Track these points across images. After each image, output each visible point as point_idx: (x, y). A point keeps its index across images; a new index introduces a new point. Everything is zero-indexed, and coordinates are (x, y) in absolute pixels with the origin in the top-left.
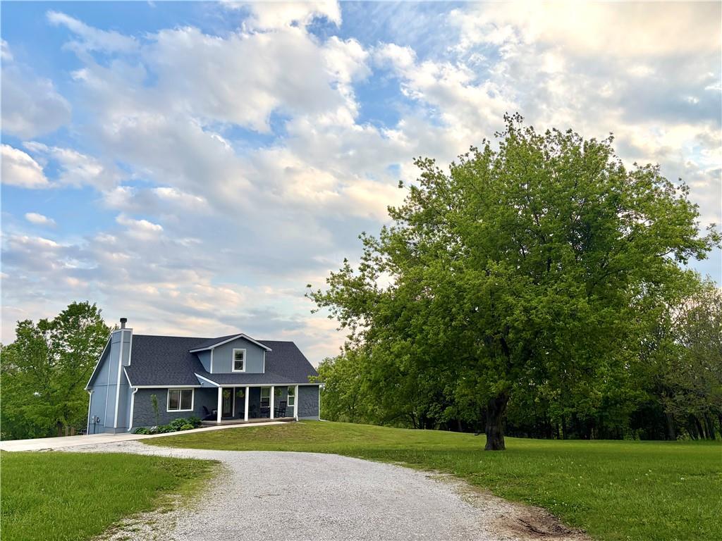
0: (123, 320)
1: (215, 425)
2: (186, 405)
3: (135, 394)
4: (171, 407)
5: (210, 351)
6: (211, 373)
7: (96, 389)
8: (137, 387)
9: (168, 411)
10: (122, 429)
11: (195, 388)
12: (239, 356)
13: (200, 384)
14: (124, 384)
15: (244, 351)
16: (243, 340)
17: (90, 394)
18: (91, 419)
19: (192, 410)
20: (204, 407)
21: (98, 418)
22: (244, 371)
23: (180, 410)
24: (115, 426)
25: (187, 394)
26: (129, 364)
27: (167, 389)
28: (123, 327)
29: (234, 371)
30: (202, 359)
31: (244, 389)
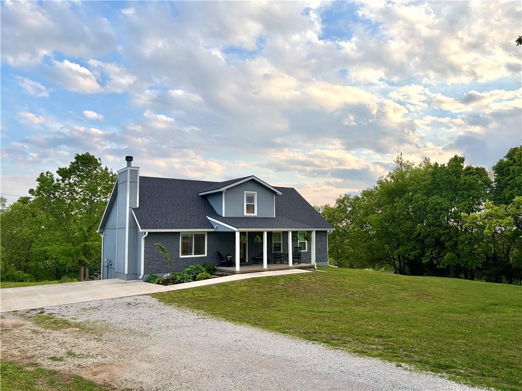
0: (129, 159)
1: (234, 273)
2: (199, 250)
3: (145, 238)
4: (184, 253)
5: (221, 193)
6: (224, 216)
7: (107, 232)
8: (147, 231)
9: (181, 257)
10: (133, 275)
11: (208, 233)
12: (250, 199)
13: (213, 228)
14: (133, 227)
15: (255, 194)
16: (254, 182)
17: (102, 236)
18: (104, 261)
19: (206, 255)
20: (218, 252)
21: (110, 261)
22: (255, 214)
23: (193, 256)
24: (126, 272)
25: (199, 238)
26: (138, 206)
27: (179, 233)
28: (129, 165)
29: (246, 214)
30: (213, 202)
31: (261, 234)
